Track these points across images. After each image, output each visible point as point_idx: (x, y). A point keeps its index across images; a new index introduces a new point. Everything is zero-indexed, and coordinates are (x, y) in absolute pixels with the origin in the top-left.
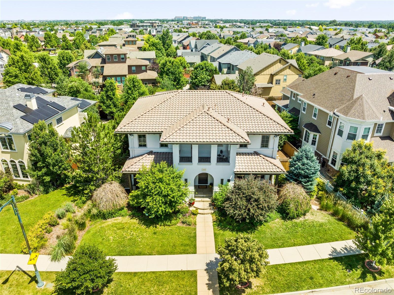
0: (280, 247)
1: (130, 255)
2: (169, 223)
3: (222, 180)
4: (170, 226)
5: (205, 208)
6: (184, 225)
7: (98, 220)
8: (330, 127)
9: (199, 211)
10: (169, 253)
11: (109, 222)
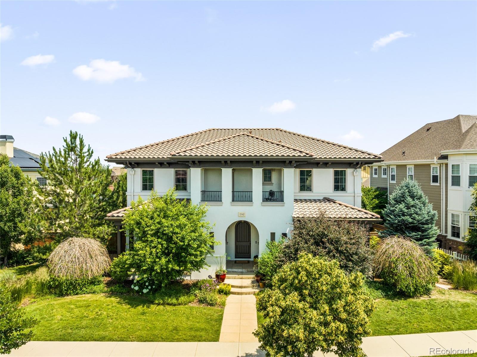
0: (392, 333)
1: (81, 341)
2: (174, 301)
3: (273, 235)
4: (175, 305)
5: (244, 285)
6: (202, 306)
7: (49, 297)
8: (438, 184)
9: (233, 290)
10: (162, 338)
11: (67, 299)
